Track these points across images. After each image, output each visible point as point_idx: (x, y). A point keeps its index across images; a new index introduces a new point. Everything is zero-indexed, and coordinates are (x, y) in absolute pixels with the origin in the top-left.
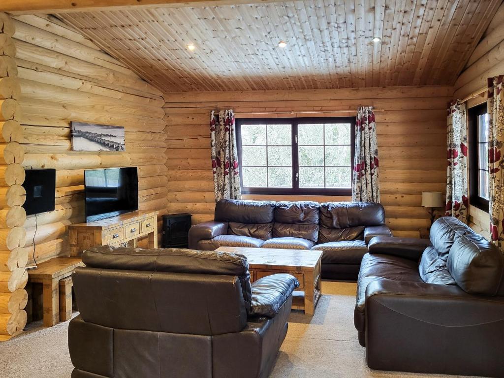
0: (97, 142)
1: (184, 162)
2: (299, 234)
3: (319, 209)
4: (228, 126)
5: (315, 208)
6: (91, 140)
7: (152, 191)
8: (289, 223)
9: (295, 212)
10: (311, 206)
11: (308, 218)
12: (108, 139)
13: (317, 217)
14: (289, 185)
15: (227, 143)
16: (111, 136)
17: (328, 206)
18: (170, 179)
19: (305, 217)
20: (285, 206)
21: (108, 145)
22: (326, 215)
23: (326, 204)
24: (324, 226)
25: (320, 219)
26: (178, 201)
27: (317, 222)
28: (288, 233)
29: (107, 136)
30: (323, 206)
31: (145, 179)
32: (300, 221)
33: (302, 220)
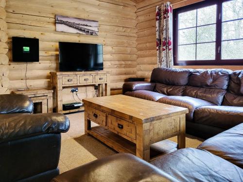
0: (76, 28)
1: (144, 45)
2: (203, 96)
3: (230, 76)
4: (165, 15)
5: (224, 74)
6: (70, 26)
7: (123, 62)
8: (198, 87)
9: (205, 78)
10: (222, 73)
11: (216, 83)
12: (85, 27)
13: (226, 83)
14: (213, 57)
15: (165, 27)
16: (86, 25)
17: (240, 73)
18: (139, 57)
19: (213, 82)
20: (198, 72)
21: (84, 31)
22: (236, 81)
23: (238, 71)
24: (232, 92)
25: (228, 85)
26: (141, 70)
27: (225, 87)
28: (194, 94)
29: (84, 25)
30: (235, 74)
31: (117, 55)
32: (207, 86)
33: (209, 84)
